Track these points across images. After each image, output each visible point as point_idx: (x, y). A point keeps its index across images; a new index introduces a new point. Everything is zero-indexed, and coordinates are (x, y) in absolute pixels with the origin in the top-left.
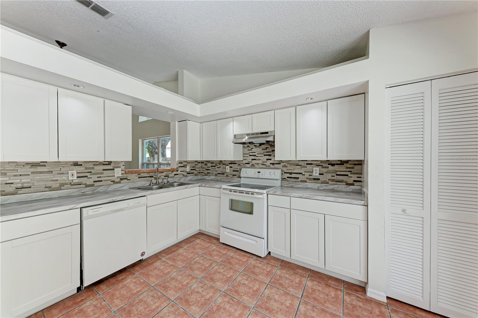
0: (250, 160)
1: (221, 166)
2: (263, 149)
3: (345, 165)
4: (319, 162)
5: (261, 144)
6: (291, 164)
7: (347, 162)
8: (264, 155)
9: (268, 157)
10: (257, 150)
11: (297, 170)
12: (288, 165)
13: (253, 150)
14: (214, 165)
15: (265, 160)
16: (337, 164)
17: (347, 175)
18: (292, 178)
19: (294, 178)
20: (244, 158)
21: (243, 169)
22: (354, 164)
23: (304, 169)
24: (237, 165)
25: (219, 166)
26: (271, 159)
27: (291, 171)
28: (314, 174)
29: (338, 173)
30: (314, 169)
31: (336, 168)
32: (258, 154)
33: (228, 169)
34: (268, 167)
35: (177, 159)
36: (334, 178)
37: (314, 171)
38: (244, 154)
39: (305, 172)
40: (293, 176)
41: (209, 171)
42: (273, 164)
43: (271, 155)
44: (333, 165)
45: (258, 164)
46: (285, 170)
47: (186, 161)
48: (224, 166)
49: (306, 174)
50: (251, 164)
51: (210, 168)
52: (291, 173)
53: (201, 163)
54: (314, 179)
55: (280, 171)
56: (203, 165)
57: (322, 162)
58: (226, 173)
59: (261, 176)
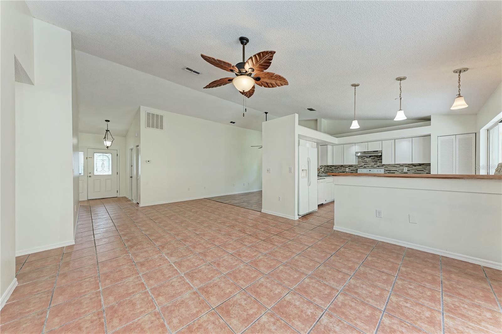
0: (363, 165)
1: (343, 168)
2: (372, 159)
3: (422, 166)
4: (407, 165)
5: (370, 156)
6: (390, 166)
7: (423, 164)
8: (373, 162)
9: (375, 163)
10: (367, 160)
11: (394, 169)
12: (389, 167)
13: (365, 160)
14: (337, 168)
15: (373, 164)
16: (418, 166)
17: (423, 171)
18: (391, 173)
19: (392, 173)
20: (359, 164)
21: (358, 170)
22: (427, 166)
23: (399, 168)
24: (354, 167)
25: (340, 168)
26: (377, 164)
27: (390, 170)
28: (404, 171)
29: (418, 170)
30: (404, 168)
31: (417, 167)
32: (368, 161)
33: (347, 170)
34: (375, 168)
35: (320, 165)
36: (416, 172)
37: (404, 169)
38: (358, 161)
39: (399, 170)
40: (391, 172)
41: (333, 171)
42: (379, 166)
43: (377, 162)
44: (415, 166)
45: (368, 166)
46: (386, 169)
47: (322, 166)
48: (345, 168)
49: (399, 171)
50: (363, 167)
51: (334, 170)
52: (390, 171)
53: (327, 167)
54: (404, 173)
55: (383, 170)
56: (329, 168)
57: (409, 164)
58: (346, 172)
59: (371, 172)
